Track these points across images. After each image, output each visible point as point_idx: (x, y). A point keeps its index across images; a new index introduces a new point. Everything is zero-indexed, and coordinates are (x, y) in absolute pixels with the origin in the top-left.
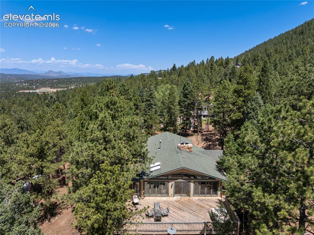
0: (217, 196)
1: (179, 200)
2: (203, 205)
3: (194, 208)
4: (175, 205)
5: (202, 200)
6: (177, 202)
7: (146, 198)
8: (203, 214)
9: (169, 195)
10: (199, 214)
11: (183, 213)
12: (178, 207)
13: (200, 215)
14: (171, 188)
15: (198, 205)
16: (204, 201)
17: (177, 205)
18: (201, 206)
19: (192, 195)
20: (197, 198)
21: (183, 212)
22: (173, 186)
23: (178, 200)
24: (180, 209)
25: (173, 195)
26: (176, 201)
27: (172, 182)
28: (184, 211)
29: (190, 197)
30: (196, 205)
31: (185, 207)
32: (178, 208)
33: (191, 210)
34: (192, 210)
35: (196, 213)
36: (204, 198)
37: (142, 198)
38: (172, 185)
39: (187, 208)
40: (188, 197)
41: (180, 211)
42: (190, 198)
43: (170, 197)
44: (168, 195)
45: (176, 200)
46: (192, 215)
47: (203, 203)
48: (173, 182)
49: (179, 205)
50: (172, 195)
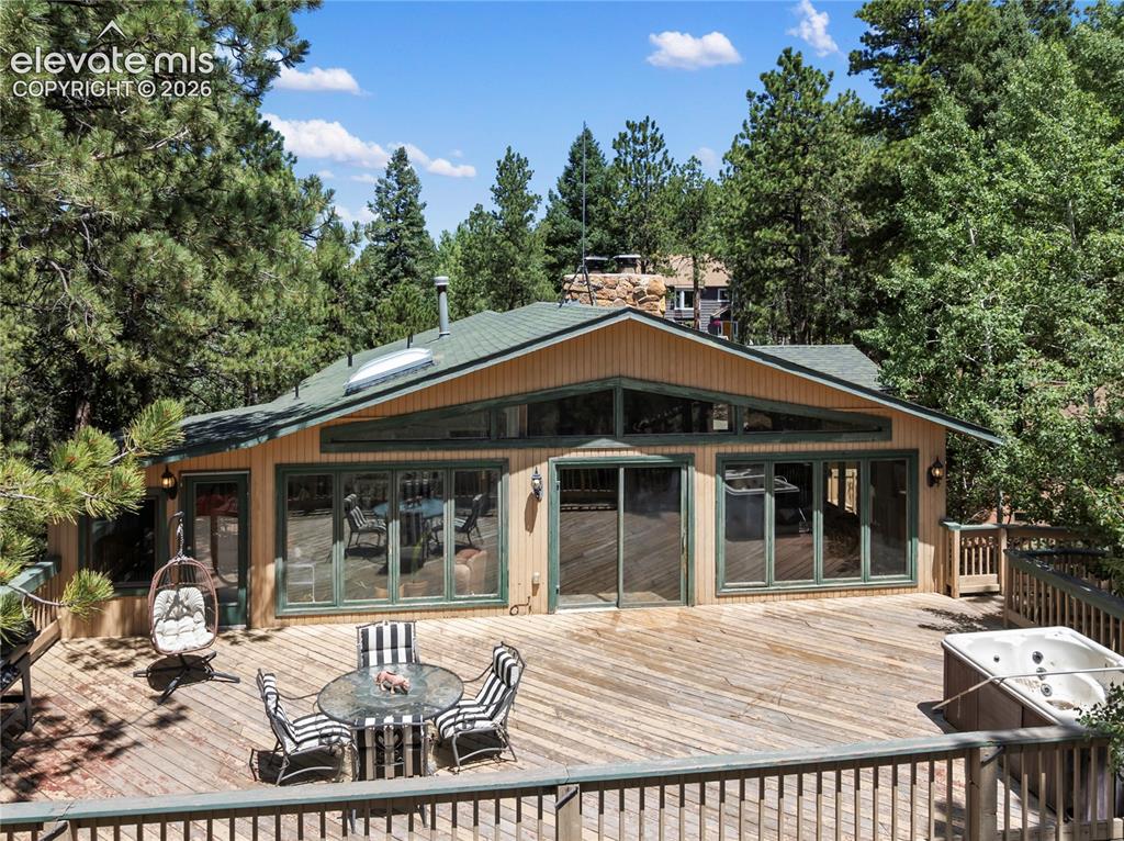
0: (914, 587)
1: (600, 625)
2: (825, 648)
3: (756, 672)
4: (573, 665)
5: (803, 620)
6: (583, 639)
7: (296, 631)
8: (861, 710)
9: (512, 601)
10: (814, 709)
11: (658, 714)
12: (600, 674)
13: (834, 722)
14: (530, 524)
15: (776, 649)
16: (824, 624)
17: (588, 660)
18: (807, 657)
19: (711, 587)
20: (752, 608)
21: (657, 708)
22: (542, 507)
23: (596, 631)
24: (619, 688)
25: (544, 590)
26: (571, 635)
27: (530, 472)
28: (663, 701)
29: (689, 601)
30: (759, 650)
31: (665, 670)
32: (601, 683)
33: (727, 686)
34: (745, 691)
35: (790, 704)
36: (807, 605)
37: (259, 632)
38: (536, 495)
39: (683, 675)
40: (677, 609)
41: (622, 703)
42: (696, 610)
43: (515, 610)
44: (504, 596)
45: (574, 628)
46: (752, 722)
47: (821, 636)
48: (543, 469)
49: (609, 661)
50: (535, 587)
